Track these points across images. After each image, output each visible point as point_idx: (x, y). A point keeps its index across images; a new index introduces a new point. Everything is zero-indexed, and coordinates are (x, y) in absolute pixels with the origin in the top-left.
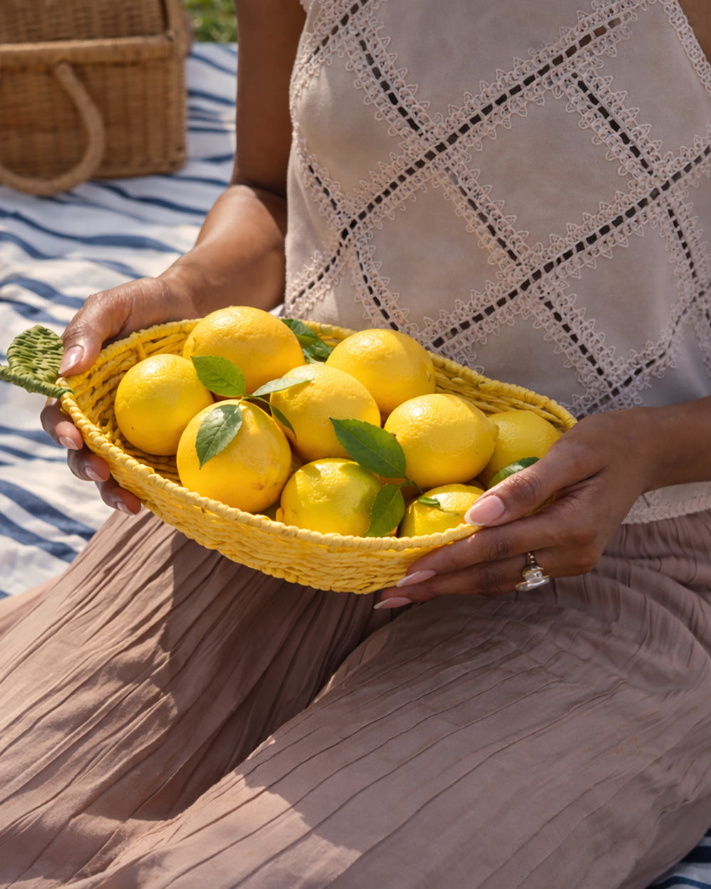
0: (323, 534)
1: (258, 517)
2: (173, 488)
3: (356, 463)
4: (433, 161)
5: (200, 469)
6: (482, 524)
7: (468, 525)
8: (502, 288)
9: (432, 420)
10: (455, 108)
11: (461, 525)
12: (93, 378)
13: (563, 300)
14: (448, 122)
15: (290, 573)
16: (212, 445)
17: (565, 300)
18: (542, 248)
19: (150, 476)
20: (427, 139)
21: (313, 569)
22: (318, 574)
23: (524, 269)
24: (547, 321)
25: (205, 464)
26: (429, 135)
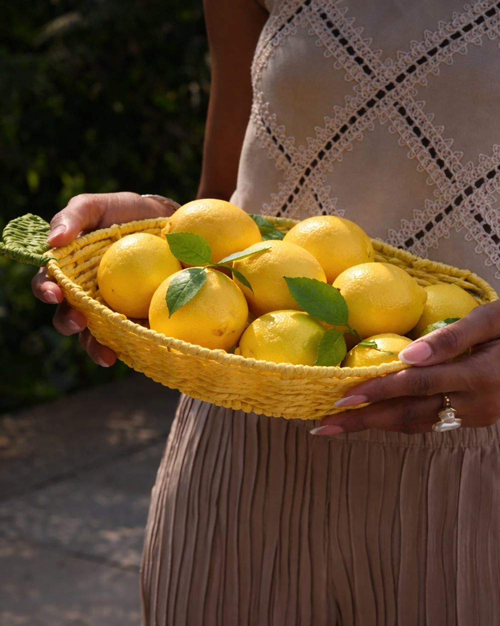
0: (277, 364)
1: (215, 351)
2: (142, 330)
3: (305, 313)
4: (383, 99)
5: (169, 318)
6: (413, 363)
7: (400, 362)
8: (439, 206)
9: (372, 278)
10: (402, 54)
11: (394, 362)
12: (75, 254)
13: (491, 212)
14: (396, 65)
15: (246, 404)
16: (179, 298)
17: (493, 213)
18: (473, 166)
19: (123, 321)
20: (378, 81)
21: (268, 398)
22: (272, 402)
23: (458, 186)
24: (477, 233)
25: (174, 314)
26: (380, 77)
